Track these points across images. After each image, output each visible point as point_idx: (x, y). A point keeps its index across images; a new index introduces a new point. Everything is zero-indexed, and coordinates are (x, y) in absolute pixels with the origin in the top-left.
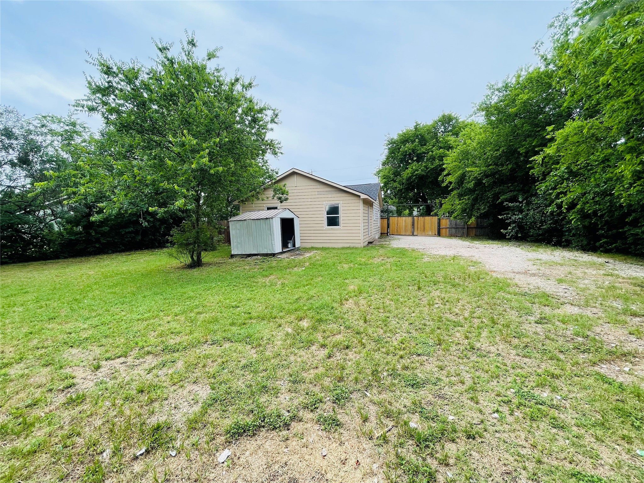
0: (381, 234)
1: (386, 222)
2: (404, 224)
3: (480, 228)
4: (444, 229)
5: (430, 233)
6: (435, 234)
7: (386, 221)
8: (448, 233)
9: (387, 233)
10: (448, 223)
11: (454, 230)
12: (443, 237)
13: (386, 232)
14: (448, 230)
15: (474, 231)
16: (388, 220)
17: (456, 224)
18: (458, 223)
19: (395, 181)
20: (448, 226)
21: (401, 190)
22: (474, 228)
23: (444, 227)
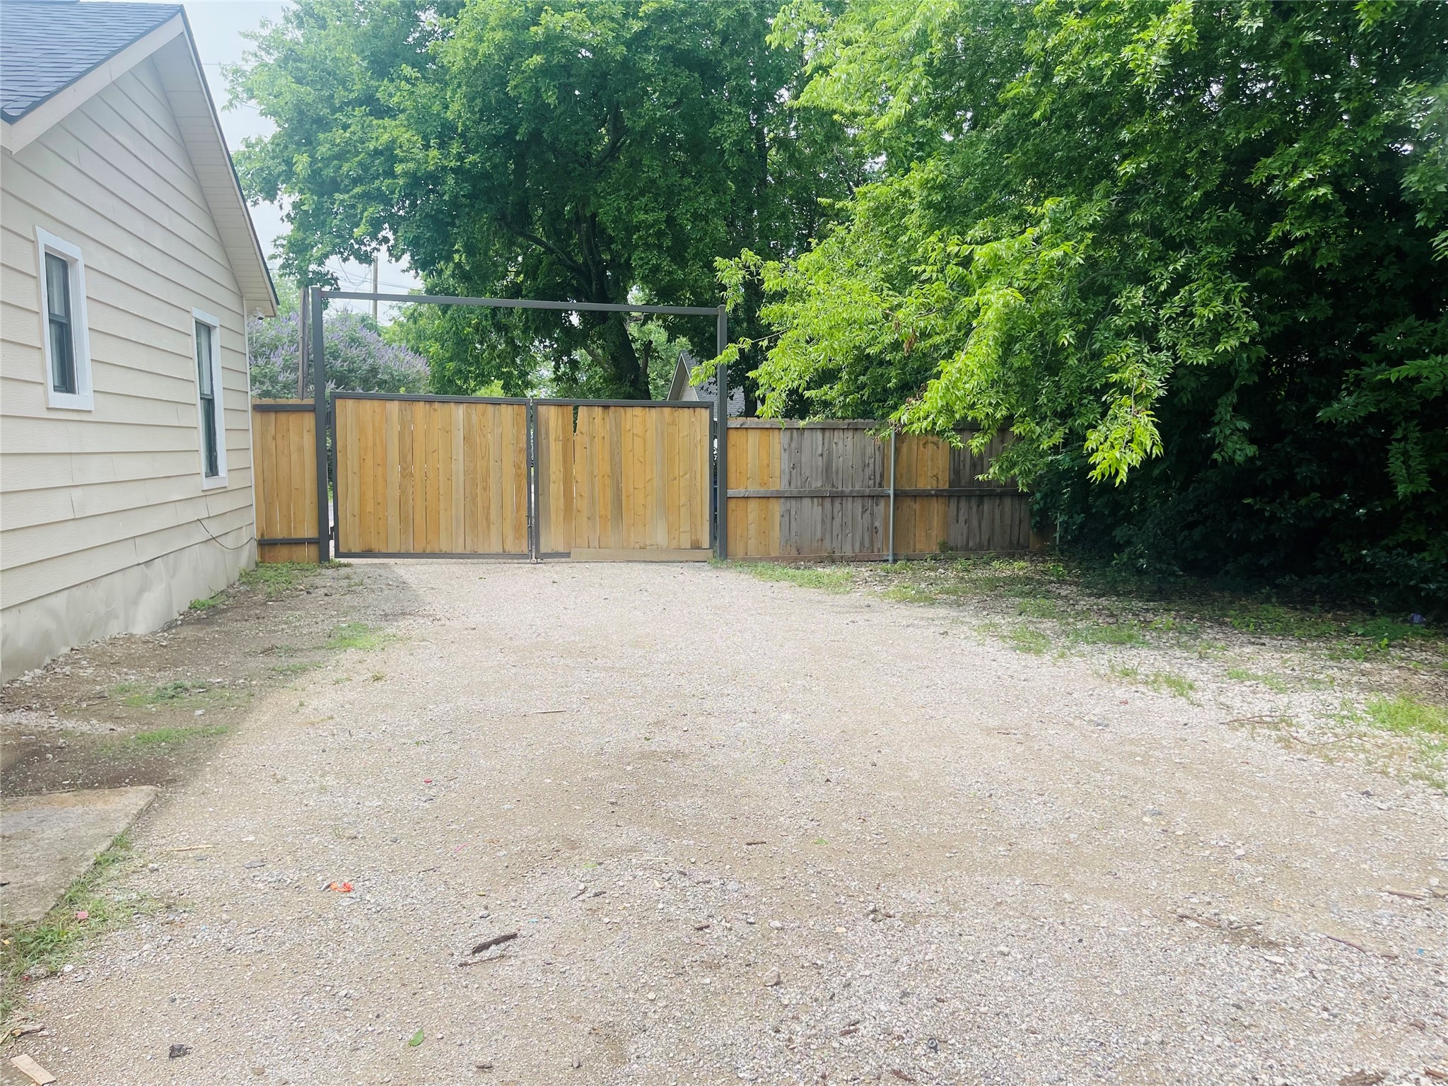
0: (266, 544)
1: (309, 442)
2: (459, 466)
3: (969, 496)
4: (753, 504)
5: (660, 537)
6: (696, 546)
7: (302, 432)
8: (776, 533)
9: (320, 542)
10: (780, 464)
11: (818, 510)
12: (748, 561)
13: (309, 531)
14: (777, 508)
15: (936, 521)
16: (326, 422)
17: (828, 468)
18: (838, 463)
19: (382, 112)
20: (778, 485)
21: (435, 177)
22: (939, 494)
23: (753, 488)
